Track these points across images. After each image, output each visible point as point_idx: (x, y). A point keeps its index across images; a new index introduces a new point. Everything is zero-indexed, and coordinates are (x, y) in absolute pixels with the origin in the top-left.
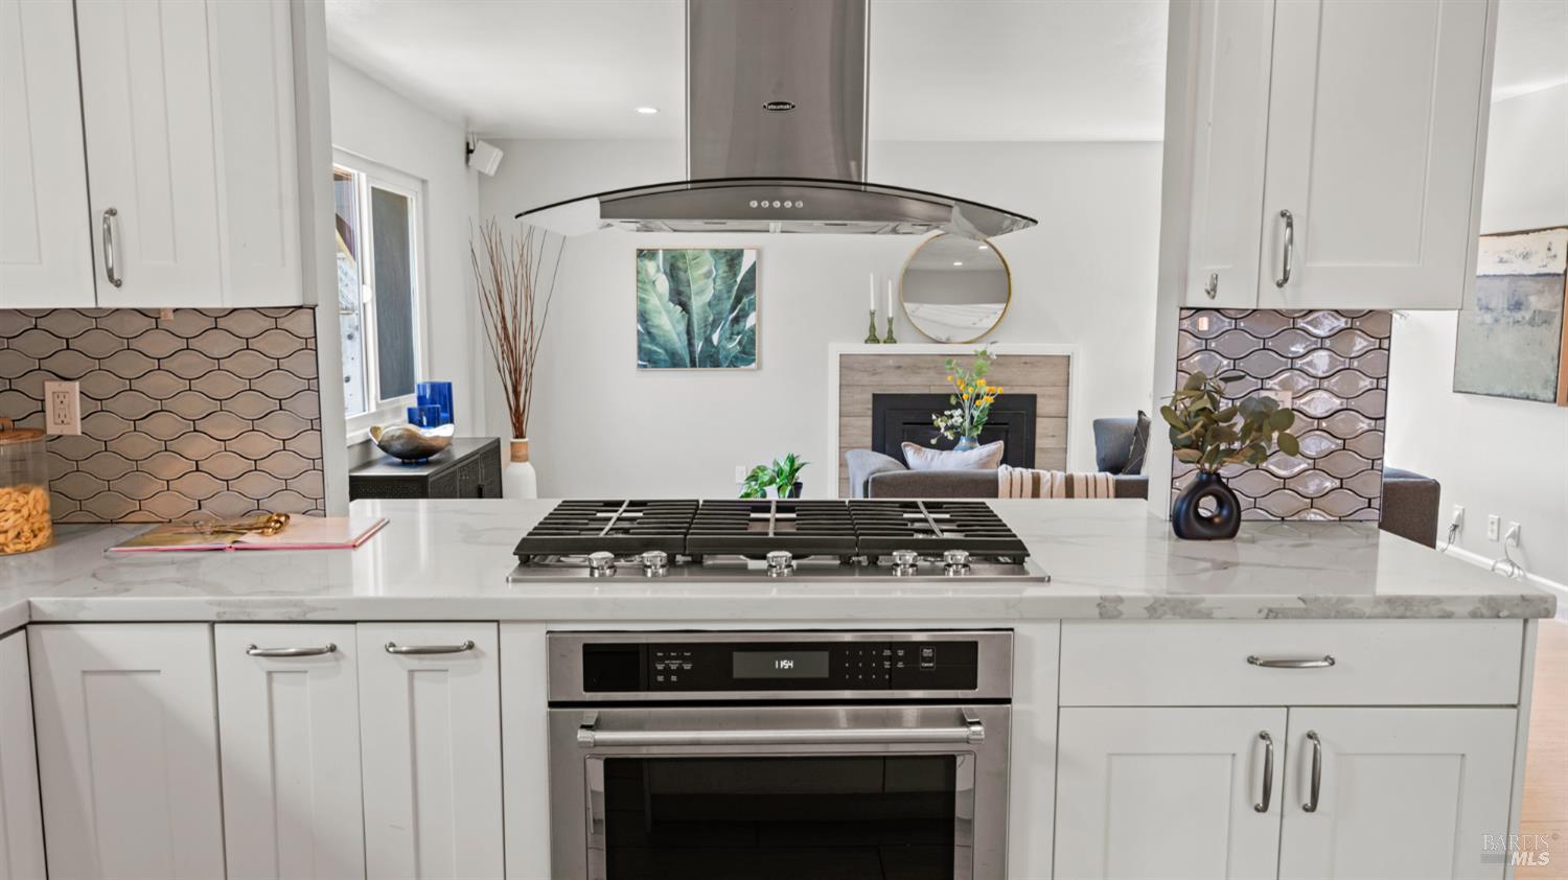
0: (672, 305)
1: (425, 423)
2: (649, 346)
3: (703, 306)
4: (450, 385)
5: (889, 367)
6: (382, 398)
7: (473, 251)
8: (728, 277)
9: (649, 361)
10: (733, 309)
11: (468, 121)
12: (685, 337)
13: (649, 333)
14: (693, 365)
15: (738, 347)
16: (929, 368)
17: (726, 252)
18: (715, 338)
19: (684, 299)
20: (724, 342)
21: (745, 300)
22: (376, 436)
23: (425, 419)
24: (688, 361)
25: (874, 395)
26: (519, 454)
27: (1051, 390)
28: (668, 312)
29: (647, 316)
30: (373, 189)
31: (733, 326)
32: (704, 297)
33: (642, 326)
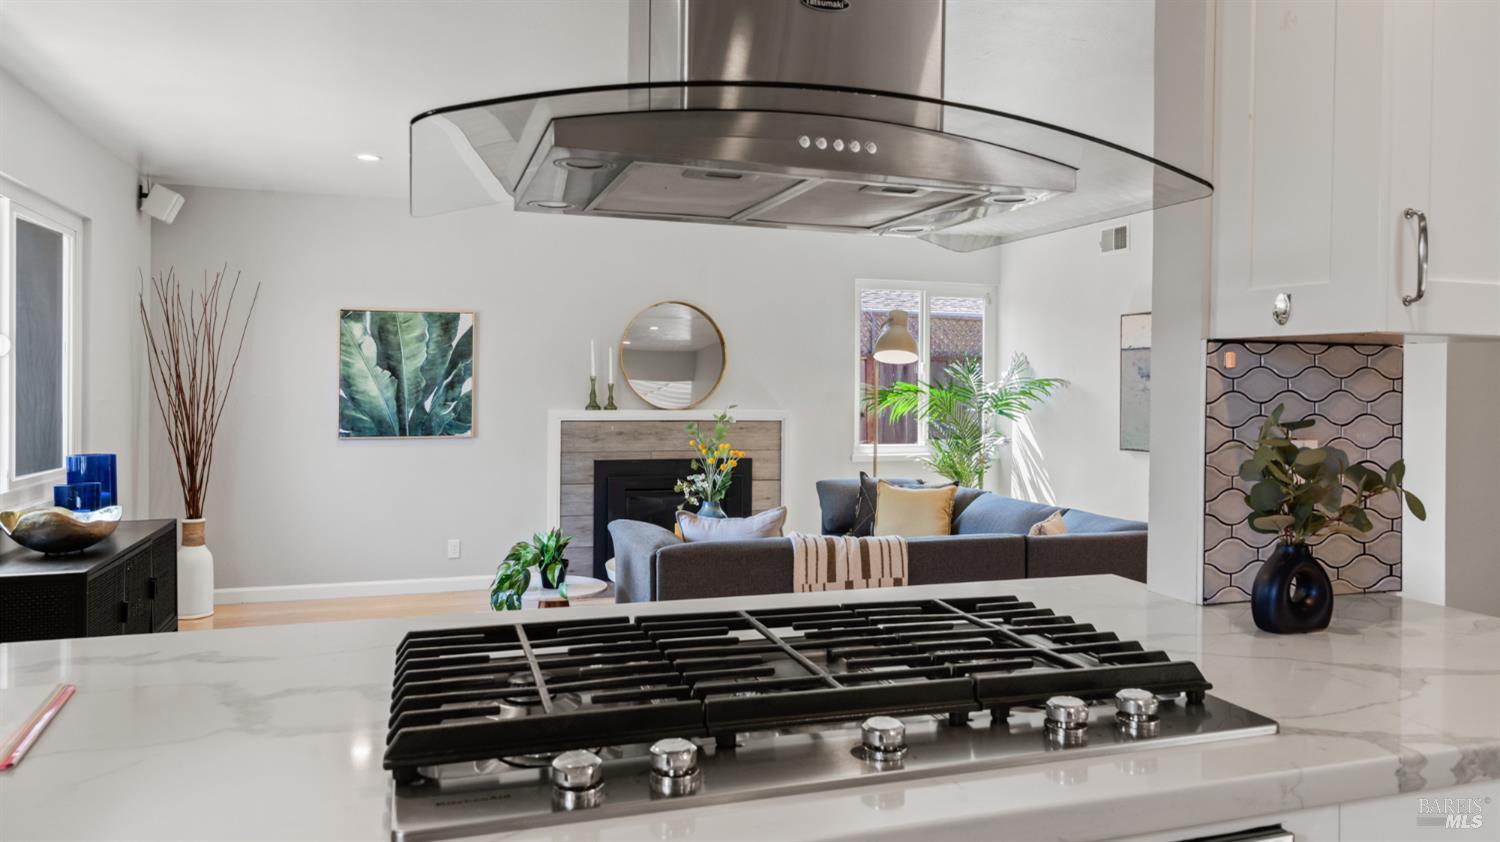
0: (379, 369)
1: (79, 505)
2: (353, 413)
3: (415, 370)
4: (113, 457)
5: (610, 434)
6: (18, 474)
7: (142, 305)
8: (442, 341)
9: (352, 429)
10: (448, 374)
11: (141, 160)
12: (393, 403)
13: (353, 399)
14: (403, 432)
15: (453, 414)
16: (650, 434)
17: (441, 316)
18: (428, 405)
19: (392, 363)
20: (437, 409)
21: (461, 365)
22: (8, 525)
23: (78, 500)
24: (397, 428)
25: (596, 462)
26: (195, 536)
27: (766, 454)
28: (376, 377)
29: (350, 381)
30: (20, 223)
31: (447, 392)
32: (416, 362)
33: (344, 392)
